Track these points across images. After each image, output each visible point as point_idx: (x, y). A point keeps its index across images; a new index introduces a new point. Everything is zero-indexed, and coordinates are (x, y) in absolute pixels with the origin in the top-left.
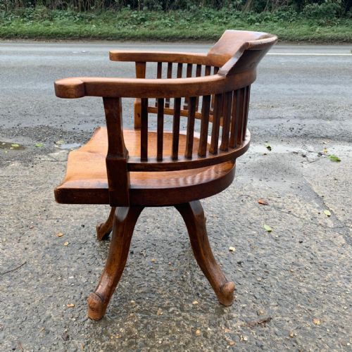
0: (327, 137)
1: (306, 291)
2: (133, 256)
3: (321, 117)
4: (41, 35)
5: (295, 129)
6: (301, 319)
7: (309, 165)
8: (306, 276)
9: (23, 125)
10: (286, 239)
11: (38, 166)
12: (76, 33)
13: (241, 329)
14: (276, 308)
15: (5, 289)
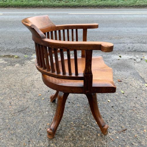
0: (144, 52)
1: (140, 118)
2: (70, 104)
3: (141, 42)
4: (20, 6)
5: (131, 48)
6: (138, 130)
7: (137, 64)
8: (139, 112)
9: (18, 48)
10: (130, 96)
11: (27, 65)
12: (34, 5)
13: (115, 134)
14: (128, 125)
15: (22, 118)
